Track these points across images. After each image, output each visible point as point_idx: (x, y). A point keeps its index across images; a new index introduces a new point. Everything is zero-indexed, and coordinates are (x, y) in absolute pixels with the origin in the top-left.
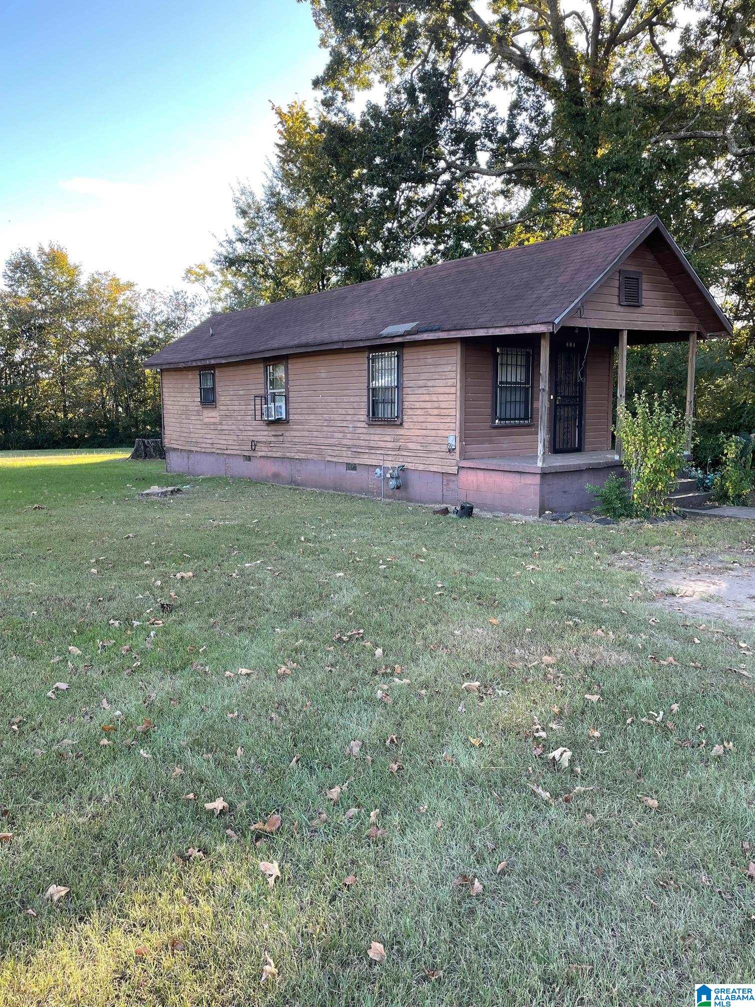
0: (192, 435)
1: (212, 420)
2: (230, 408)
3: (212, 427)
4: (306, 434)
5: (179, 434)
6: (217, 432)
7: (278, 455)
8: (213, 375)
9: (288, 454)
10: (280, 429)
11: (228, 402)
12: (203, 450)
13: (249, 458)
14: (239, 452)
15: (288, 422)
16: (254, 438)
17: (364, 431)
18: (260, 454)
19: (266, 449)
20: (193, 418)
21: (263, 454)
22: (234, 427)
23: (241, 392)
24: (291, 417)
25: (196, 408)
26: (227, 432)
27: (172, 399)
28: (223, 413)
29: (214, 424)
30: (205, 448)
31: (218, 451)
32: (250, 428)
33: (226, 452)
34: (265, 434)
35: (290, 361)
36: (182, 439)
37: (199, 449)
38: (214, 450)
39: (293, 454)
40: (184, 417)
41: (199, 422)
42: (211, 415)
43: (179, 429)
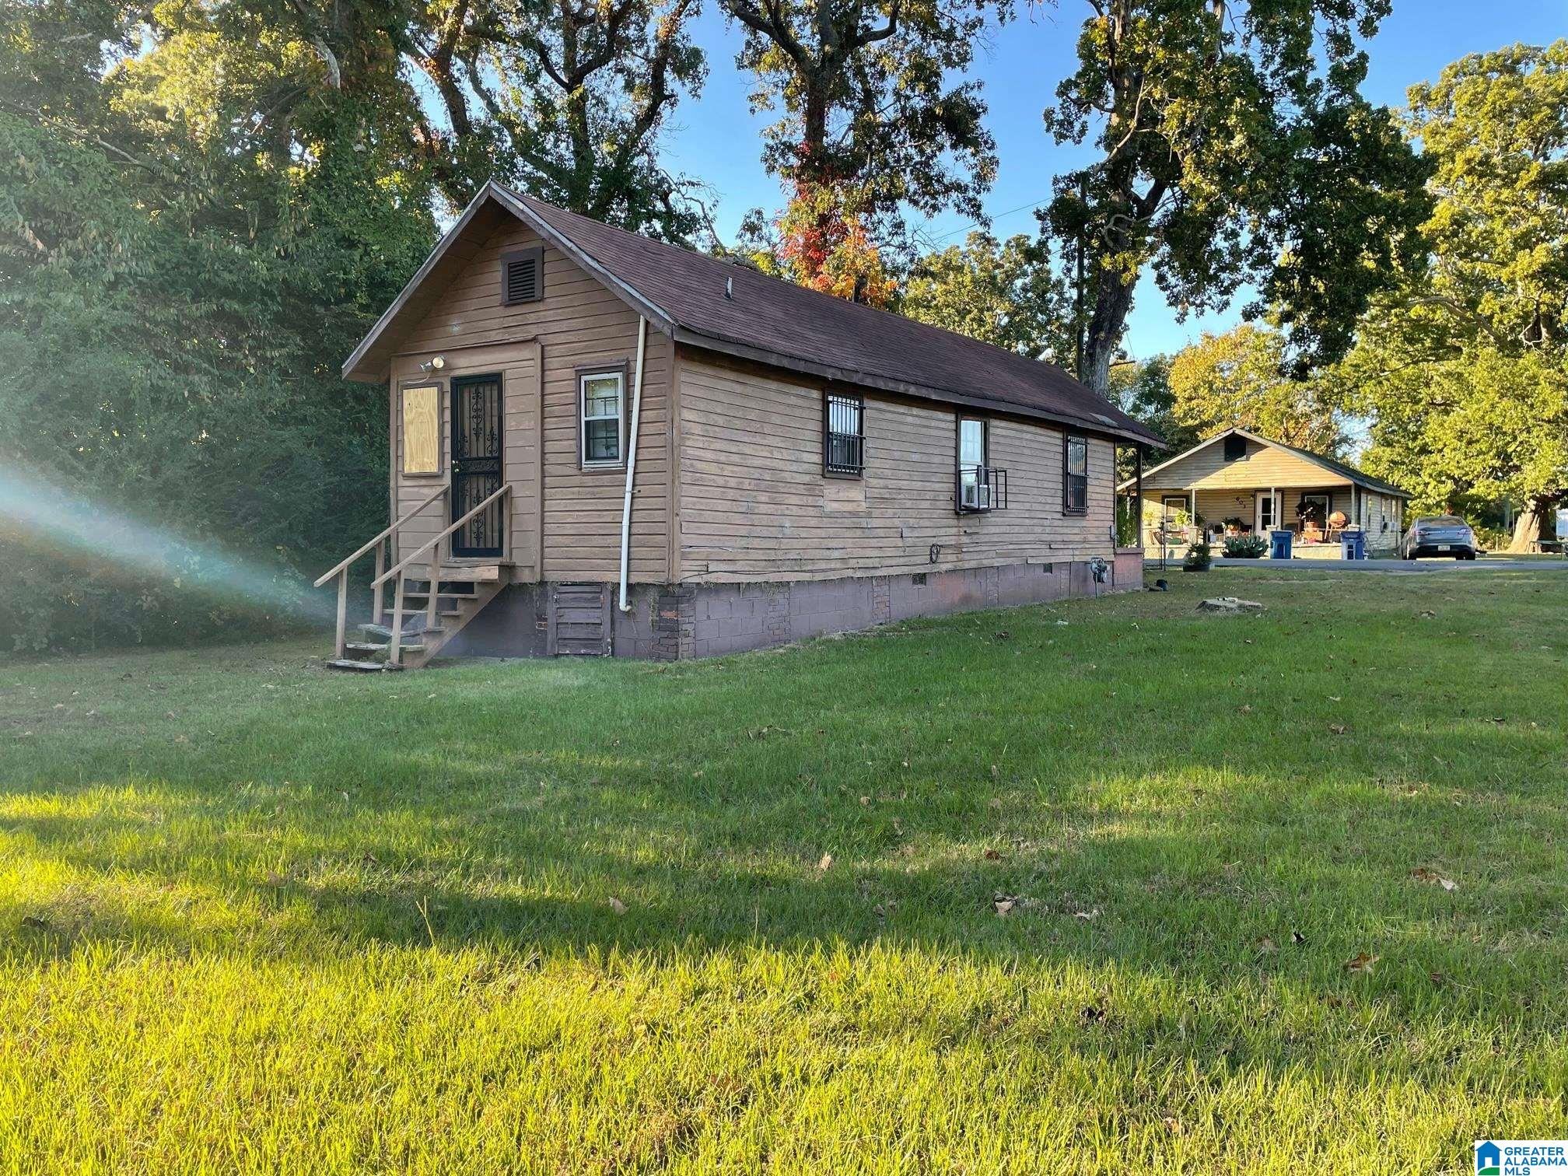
0: (786, 543)
1: (849, 507)
2: (891, 484)
3: (848, 522)
5: (744, 543)
6: (859, 533)
7: (970, 564)
8: (861, 410)
9: (984, 562)
10: (973, 521)
11: (888, 473)
12: (819, 577)
13: (920, 578)
14: (906, 570)
15: (987, 513)
16: (934, 541)
17: (1060, 523)
18: (944, 567)
19: (955, 557)
20: (794, 500)
21: (949, 566)
22: (897, 522)
23: (916, 457)
25: (807, 479)
26: (881, 533)
27: (718, 445)
28: (876, 493)
29: (854, 514)
30: (823, 571)
31: (859, 574)
32: (927, 523)
33: (878, 573)
34: (954, 533)
35: (990, 420)
36: (754, 555)
37: (806, 577)
38: (850, 573)
39: (987, 561)
40: (763, 498)
41: (811, 511)
42: (842, 496)
43: (743, 531)
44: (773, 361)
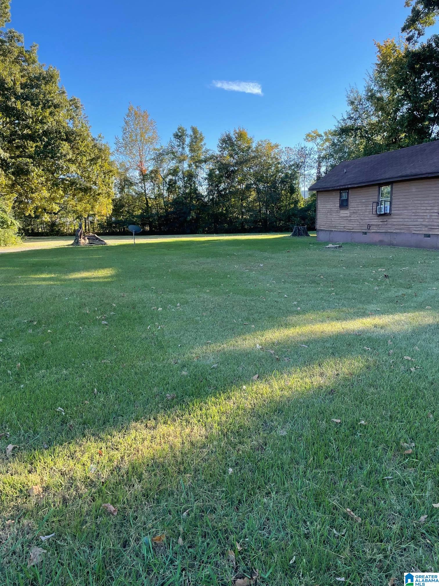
0: (333, 223)
1: (345, 215)
2: (356, 209)
3: (345, 218)
4: (401, 220)
5: (325, 222)
6: (348, 221)
7: (383, 231)
8: (348, 193)
9: (389, 231)
10: (385, 218)
11: (356, 206)
12: (339, 230)
13: (365, 233)
14: (360, 230)
15: (391, 214)
16: (369, 223)
18: (372, 231)
19: (376, 228)
20: (334, 214)
21: (374, 231)
22: (357, 218)
23: (364, 201)
24: (393, 212)
25: (337, 209)
26: (353, 221)
27: (322, 205)
28: (352, 211)
29: (347, 217)
31: (348, 230)
32: (367, 218)
33: (352, 231)
34: (376, 221)
35: (394, 184)
36: (327, 225)
37: (336, 230)
38: (345, 230)
39: (392, 231)
40: (329, 214)
41: (337, 216)
42: (344, 213)
43: (325, 220)
44: (330, 189)
